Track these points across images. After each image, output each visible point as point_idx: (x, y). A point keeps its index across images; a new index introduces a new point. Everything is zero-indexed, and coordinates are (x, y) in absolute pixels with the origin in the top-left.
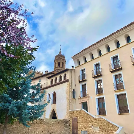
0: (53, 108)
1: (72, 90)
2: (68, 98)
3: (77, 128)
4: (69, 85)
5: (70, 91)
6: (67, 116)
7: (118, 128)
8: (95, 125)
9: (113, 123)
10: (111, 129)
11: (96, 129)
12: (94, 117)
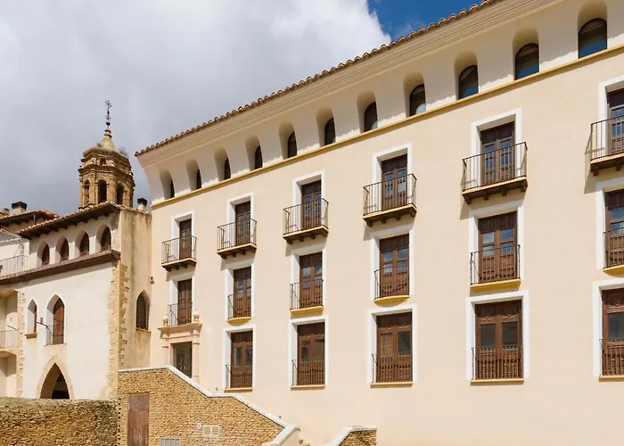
0: (53, 358)
1: (132, 296)
2: (117, 324)
3: (146, 429)
4: (122, 275)
5: (122, 300)
6: (109, 390)
7: (281, 427)
8: (208, 420)
9: (269, 415)
10: (261, 431)
11: (211, 431)
12: (209, 394)
